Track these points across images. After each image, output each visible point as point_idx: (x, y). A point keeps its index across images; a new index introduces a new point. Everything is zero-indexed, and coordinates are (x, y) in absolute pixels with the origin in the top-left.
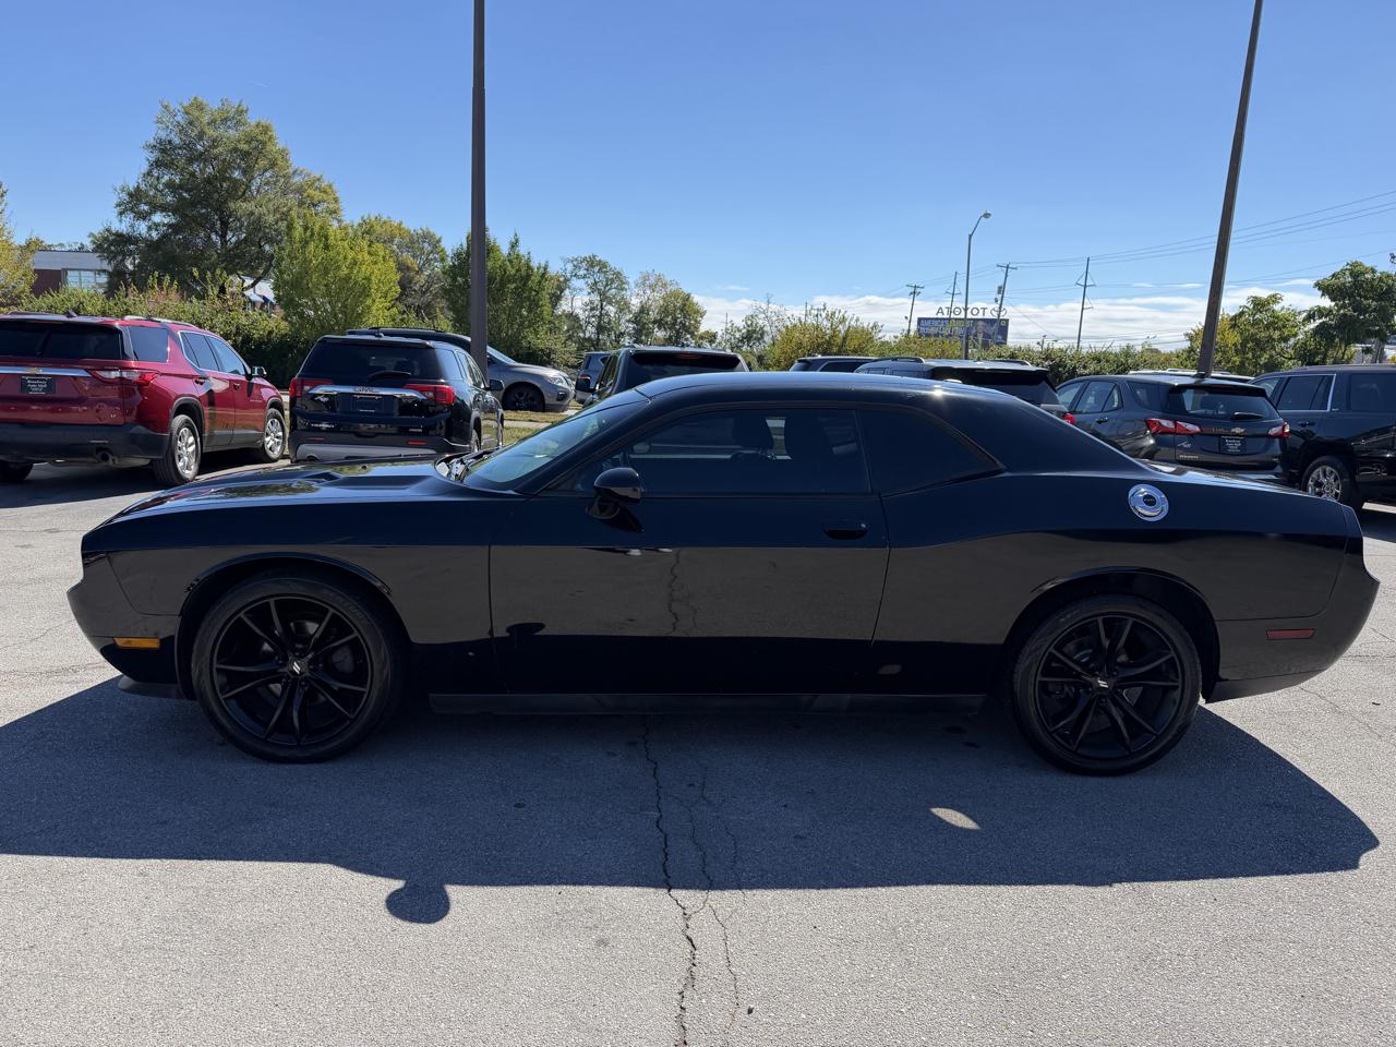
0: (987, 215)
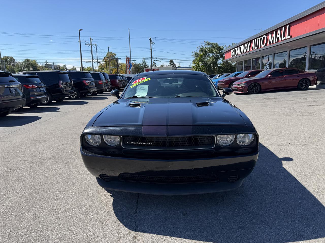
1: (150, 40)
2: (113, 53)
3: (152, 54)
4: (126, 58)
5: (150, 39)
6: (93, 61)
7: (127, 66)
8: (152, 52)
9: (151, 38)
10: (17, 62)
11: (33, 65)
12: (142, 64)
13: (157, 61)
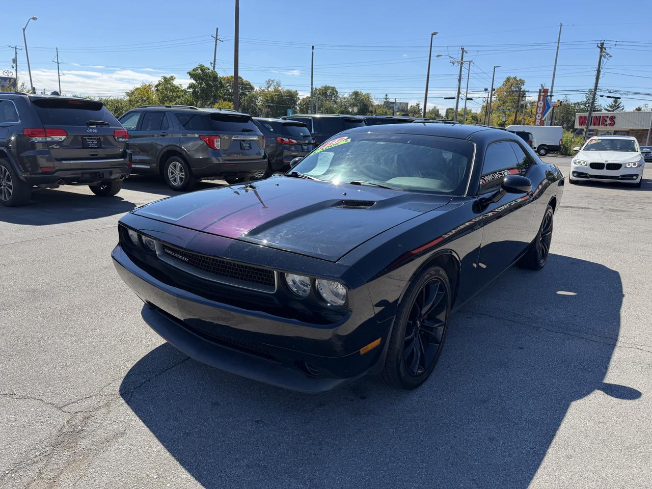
0: (34, 19)
1: (602, 47)
2: (518, 79)
3: (600, 80)
4: (540, 90)
5: (599, 45)
6: (460, 95)
7: (539, 108)
8: (601, 76)
9: (602, 44)
10: (341, 96)
11: (363, 103)
12: (583, 104)
13: (608, 97)
